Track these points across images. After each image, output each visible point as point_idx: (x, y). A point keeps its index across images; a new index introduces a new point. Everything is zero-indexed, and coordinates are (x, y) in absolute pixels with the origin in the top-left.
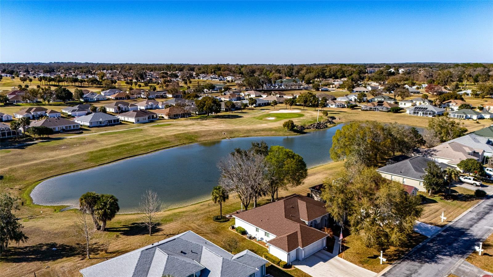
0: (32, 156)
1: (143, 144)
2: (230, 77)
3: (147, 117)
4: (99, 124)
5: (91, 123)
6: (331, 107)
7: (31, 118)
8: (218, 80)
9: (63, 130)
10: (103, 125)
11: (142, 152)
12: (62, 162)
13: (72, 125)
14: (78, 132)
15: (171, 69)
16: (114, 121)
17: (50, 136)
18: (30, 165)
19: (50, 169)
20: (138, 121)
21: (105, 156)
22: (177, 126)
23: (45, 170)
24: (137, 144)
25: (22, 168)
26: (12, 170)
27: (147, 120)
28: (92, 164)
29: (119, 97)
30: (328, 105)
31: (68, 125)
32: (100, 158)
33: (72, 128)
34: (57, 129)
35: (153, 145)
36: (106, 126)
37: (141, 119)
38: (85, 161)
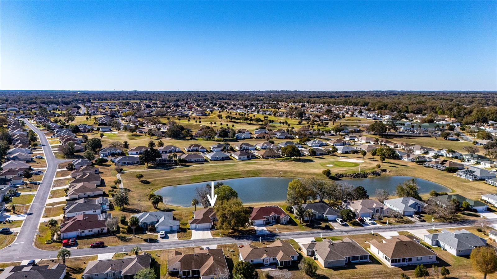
0: (167, 174)
1: (224, 174)
2: (388, 116)
3: (246, 157)
4: (216, 159)
5: (212, 158)
6: (405, 160)
7: (191, 151)
8: (372, 119)
9: (195, 161)
10: (218, 159)
11: (219, 179)
12: (178, 179)
13: (200, 159)
14: (201, 163)
15: (348, 104)
16: (226, 157)
17: (186, 164)
18: (163, 179)
19: (170, 182)
20: (240, 159)
21: (199, 179)
22: (259, 164)
23: (168, 182)
24: (221, 174)
25: (160, 180)
26: (155, 180)
27: (246, 158)
28: (190, 182)
29: (259, 136)
30: (402, 158)
31: (198, 159)
32: (197, 179)
33: (200, 160)
34: (192, 160)
35: (230, 175)
36: (220, 160)
37: (242, 157)
38: (188, 180)
